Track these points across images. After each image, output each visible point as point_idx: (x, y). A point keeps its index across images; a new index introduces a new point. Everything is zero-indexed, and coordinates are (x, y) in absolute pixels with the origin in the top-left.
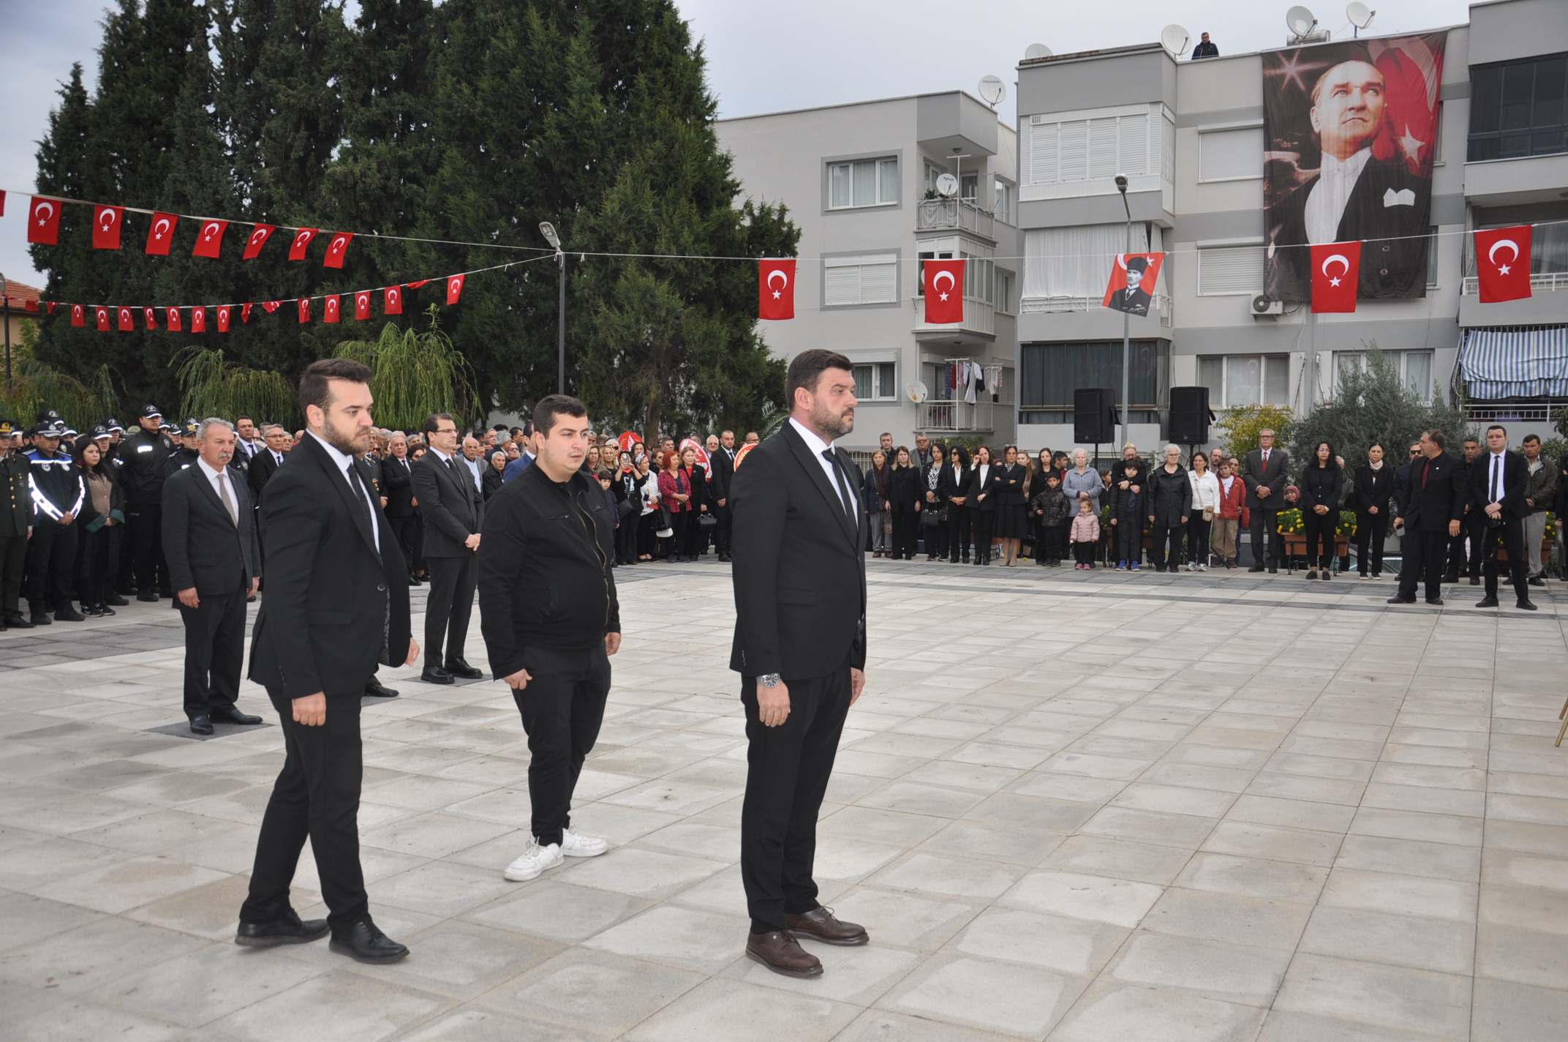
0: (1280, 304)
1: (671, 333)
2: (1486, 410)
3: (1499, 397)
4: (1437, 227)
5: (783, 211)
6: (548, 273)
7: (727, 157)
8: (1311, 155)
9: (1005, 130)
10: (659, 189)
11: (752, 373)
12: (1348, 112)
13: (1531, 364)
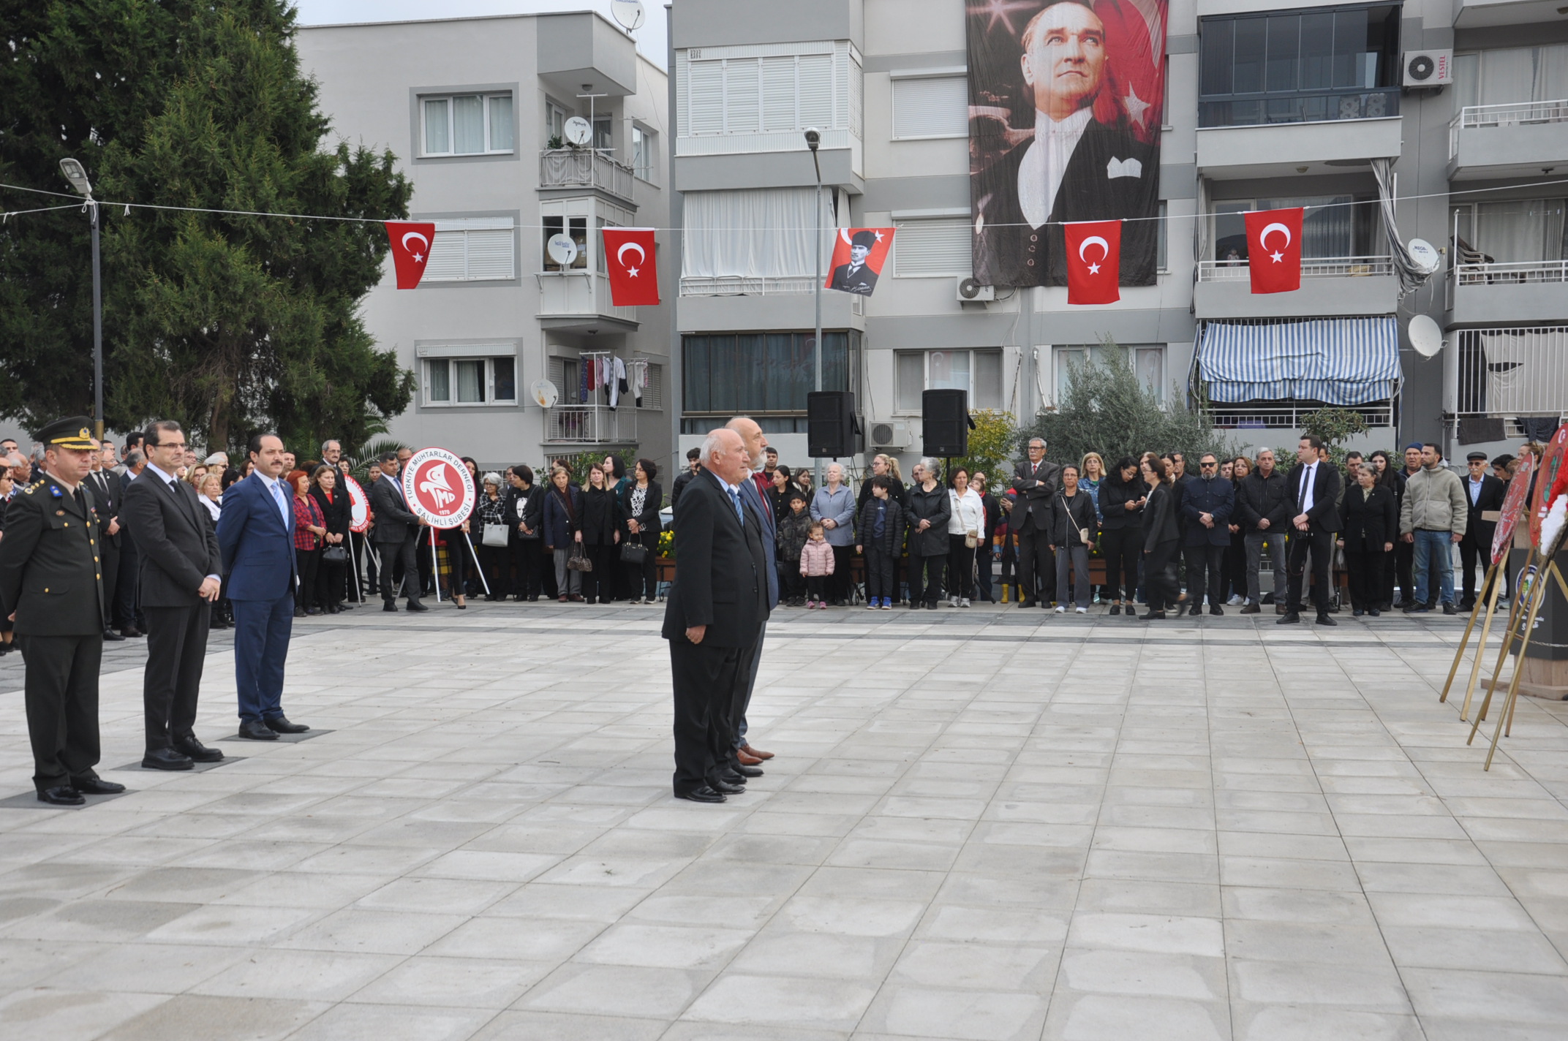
0: (991, 289)
1: (250, 315)
2: (1229, 415)
3: (1242, 401)
4: (1165, 202)
5: (389, 159)
6: (60, 228)
7: (309, 84)
8: (1023, 112)
9: (643, 62)
10: (226, 122)
11: (354, 370)
12: (1063, 63)
13: (1274, 362)
